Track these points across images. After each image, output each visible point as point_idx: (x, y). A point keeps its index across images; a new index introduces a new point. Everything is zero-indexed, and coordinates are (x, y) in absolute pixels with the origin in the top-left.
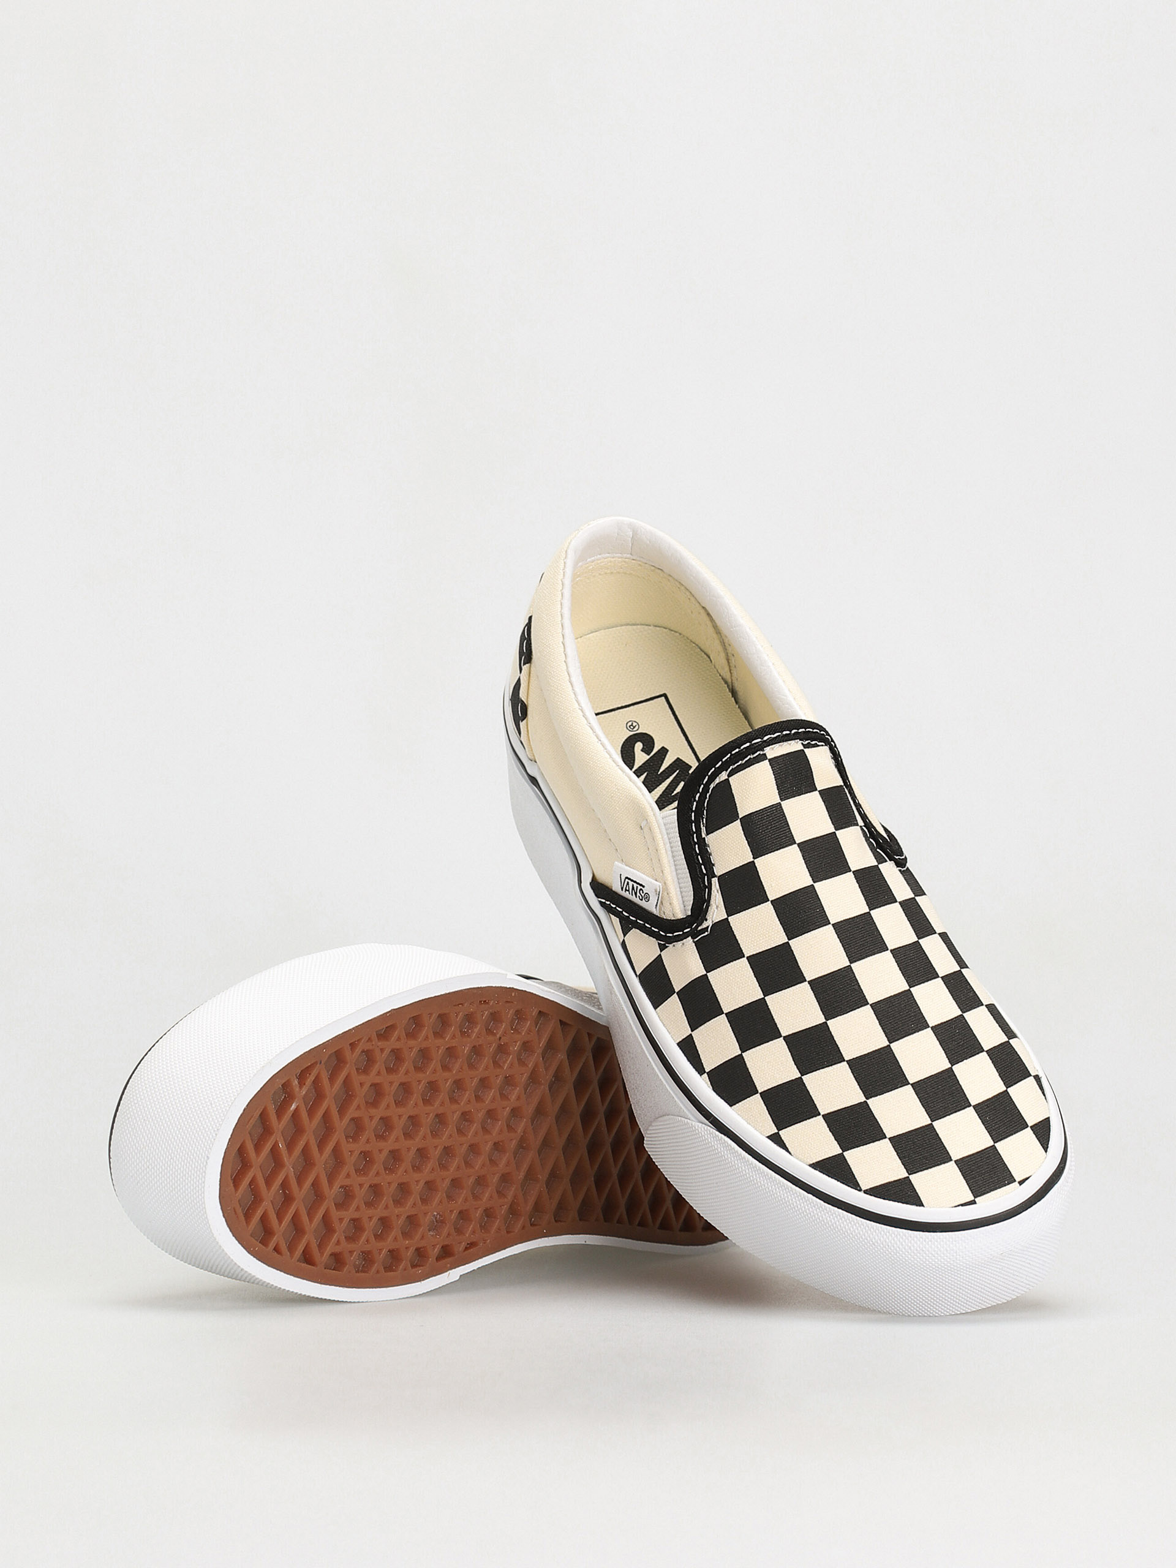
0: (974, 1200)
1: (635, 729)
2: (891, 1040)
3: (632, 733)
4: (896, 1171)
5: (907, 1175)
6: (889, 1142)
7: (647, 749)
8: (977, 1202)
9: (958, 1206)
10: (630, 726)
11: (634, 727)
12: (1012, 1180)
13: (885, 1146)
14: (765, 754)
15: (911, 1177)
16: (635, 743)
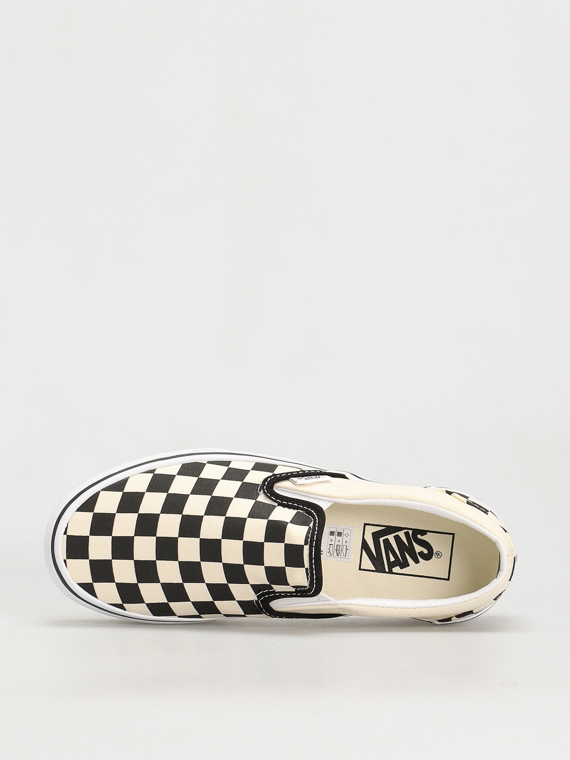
0: (66, 534)
1: (436, 555)
2: (158, 538)
3: (434, 552)
4: (99, 508)
5: (94, 512)
6: (114, 513)
7: (421, 554)
8: (65, 535)
9: (67, 526)
10: (439, 553)
11: (437, 555)
12: (68, 557)
13: (113, 510)
14: (307, 545)
15: (92, 513)
16: (428, 550)
